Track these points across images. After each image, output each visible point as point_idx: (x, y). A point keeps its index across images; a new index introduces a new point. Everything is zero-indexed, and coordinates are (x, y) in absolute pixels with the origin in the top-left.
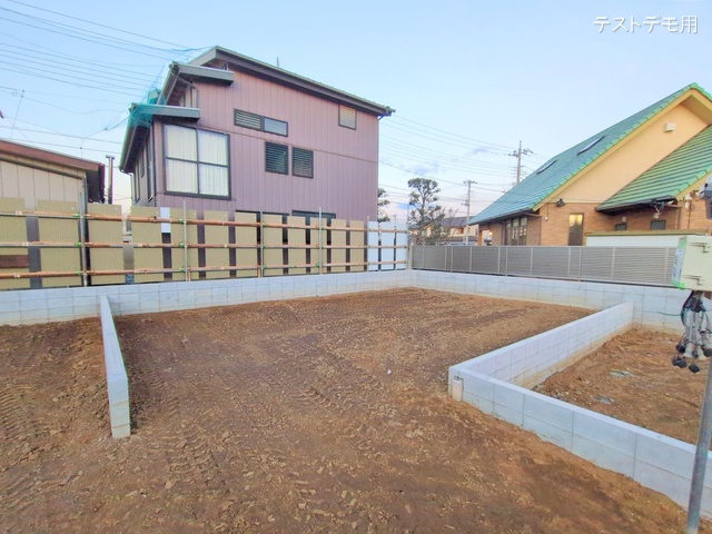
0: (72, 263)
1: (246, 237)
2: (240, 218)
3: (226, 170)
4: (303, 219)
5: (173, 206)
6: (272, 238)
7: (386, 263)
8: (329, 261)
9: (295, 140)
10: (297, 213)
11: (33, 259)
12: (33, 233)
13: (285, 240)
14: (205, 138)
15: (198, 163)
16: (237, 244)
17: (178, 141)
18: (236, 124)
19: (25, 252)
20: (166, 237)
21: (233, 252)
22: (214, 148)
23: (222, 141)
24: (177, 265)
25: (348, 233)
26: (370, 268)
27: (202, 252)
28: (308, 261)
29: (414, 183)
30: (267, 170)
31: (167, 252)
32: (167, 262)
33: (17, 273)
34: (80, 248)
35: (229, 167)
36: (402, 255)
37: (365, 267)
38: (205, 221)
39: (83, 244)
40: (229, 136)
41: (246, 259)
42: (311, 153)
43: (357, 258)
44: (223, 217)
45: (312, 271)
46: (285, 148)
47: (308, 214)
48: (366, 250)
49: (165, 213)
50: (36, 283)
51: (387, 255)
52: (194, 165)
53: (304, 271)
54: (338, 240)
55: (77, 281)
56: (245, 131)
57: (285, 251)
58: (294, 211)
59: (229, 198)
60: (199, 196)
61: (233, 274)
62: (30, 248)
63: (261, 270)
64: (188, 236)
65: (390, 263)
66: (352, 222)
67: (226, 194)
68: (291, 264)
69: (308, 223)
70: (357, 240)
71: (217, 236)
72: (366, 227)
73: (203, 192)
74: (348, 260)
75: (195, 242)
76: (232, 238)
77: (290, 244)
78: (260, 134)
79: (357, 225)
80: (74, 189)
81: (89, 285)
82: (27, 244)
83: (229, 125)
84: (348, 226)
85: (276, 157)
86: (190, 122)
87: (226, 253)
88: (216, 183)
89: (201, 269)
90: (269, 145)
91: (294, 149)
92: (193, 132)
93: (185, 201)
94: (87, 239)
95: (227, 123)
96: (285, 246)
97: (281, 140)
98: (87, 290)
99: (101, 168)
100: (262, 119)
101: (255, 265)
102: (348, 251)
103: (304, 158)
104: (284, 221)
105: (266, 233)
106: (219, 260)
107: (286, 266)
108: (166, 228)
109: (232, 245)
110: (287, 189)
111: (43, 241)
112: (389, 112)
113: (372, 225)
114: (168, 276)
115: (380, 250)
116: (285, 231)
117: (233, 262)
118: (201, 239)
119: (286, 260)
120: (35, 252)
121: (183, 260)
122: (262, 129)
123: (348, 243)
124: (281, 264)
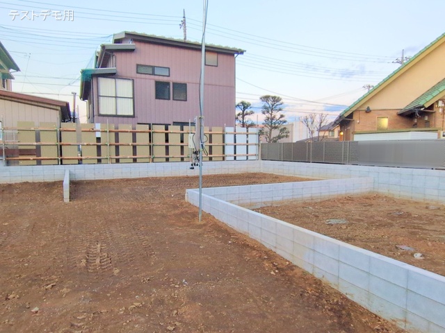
0: (54, 154)
1: (143, 139)
2: (139, 128)
3: (132, 100)
4: (179, 127)
5: (102, 122)
6: (159, 139)
7: (239, 156)
9: (175, 78)
10: (175, 123)
11: (37, 151)
12: (38, 139)
13: (167, 141)
14: (120, 82)
15: (116, 97)
16: (137, 143)
17: (105, 86)
18: (137, 73)
19: (35, 148)
20: (99, 139)
21: (134, 147)
22: (125, 88)
23: (130, 83)
24: (103, 155)
25: (211, 136)
26: (227, 158)
27: (117, 147)
28: (182, 153)
30: (158, 97)
31: (99, 148)
32: (99, 153)
33: (31, 158)
34: (57, 145)
36: (253, 150)
37: (224, 159)
38: (119, 130)
39: (59, 143)
40: (133, 80)
41: (143, 152)
42: (185, 85)
43: (217, 152)
44: (129, 128)
45: (185, 159)
46: (168, 84)
47: (182, 124)
48: (224, 147)
49: (98, 126)
50: (39, 163)
51: (241, 150)
52: (114, 99)
53: (180, 160)
55: (56, 162)
56: (143, 76)
57: (167, 148)
58: (174, 122)
59: (133, 116)
60: (116, 116)
61: (135, 160)
62: (37, 146)
63: (151, 158)
64: (108, 139)
65: (243, 155)
66: (213, 128)
67: (132, 114)
68: (170, 155)
69: (182, 129)
70: (217, 140)
71: (126, 139)
72: (224, 131)
73: (119, 114)
74: (211, 153)
75: (113, 142)
76: (134, 140)
77: (170, 143)
78: (152, 77)
79: (216, 130)
80: (55, 116)
81: (61, 164)
82: (35, 144)
83: (133, 73)
84: (210, 131)
85: (162, 90)
86: (112, 75)
87: (131, 148)
88: (126, 108)
89: (117, 157)
90: (158, 84)
91: (174, 84)
92: (114, 80)
93: (107, 119)
94: (61, 141)
96: (167, 144)
97: (165, 79)
98: (60, 167)
99: (67, 105)
100: (153, 68)
101: (148, 155)
102: (211, 147)
103: (181, 88)
104: (167, 129)
105: (155, 136)
106: (126, 152)
107: (167, 156)
108: (98, 135)
109: (134, 144)
110: (171, 109)
111: (42, 142)
112: (241, 52)
113: (229, 130)
114: (99, 161)
115: (235, 146)
116: (167, 135)
117: (135, 153)
118: (117, 140)
119: (167, 153)
120: (38, 147)
121: (107, 152)
122: (153, 74)
123: (210, 142)
124: (164, 155)
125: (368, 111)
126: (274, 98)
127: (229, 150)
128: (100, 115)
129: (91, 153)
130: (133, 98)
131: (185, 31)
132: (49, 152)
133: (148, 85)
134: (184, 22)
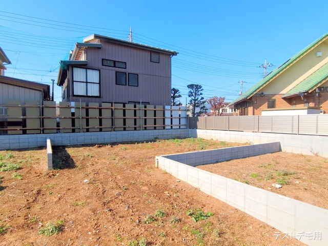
2: (104, 105)
3: (98, 85)
4: (133, 105)
5: (75, 101)
6: (119, 114)
7: (175, 125)
8: (145, 124)
9: (130, 70)
10: (131, 102)
11: (23, 123)
12: (24, 114)
13: (124, 115)
14: (89, 72)
15: (87, 82)
17: (79, 74)
18: (103, 65)
19: (21, 120)
20: (73, 114)
21: (101, 120)
22: (94, 76)
23: (96, 73)
24: (77, 126)
25: (155, 111)
26: (167, 127)
27: (87, 120)
28: (135, 124)
29: (191, 86)
30: (116, 84)
31: (73, 120)
32: (73, 124)
33: (18, 128)
34: (40, 118)
36: (184, 122)
37: (164, 128)
38: (89, 107)
39: (41, 117)
40: (99, 71)
41: (107, 123)
42: (137, 75)
43: (159, 124)
44: (97, 106)
45: (137, 129)
46: (125, 73)
47: (136, 103)
48: (164, 119)
49: (73, 104)
50: (24, 132)
51: (176, 122)
52: (85, 84)
53: (134, 129)
54: (150, 115)
55: (39, 131)
56: (107, 68)
57: (124, 120)
58: (129, 102)
59: (99, 97)
60: (87, 96)
61: (101, 130)
62: (23, 119)
63: (113, 128)
64: (83, 113)
65: (177, 125)
66: (157, 106)
67: (98, 95)
68: (127, 126)
69: (135, 107)
70: (159, 116)
71: (94, 113)
72: (164, 108)
73: (89, 95)
74: (155, 124)
75: (84, 115)
76: (100, 114)
77: (127, 116)
78: (114, 68)
79: (159, 108)
80: (38, 95)
81: (43, 133)
82: (22, 117)
83: (100, 66)
84: (155, 108)
85: (121, 78)
86: (84, 66)
87: (98, 121)
88: (94, 91)
89: (87, 127)
90: (117, 73)
91: (129, 74)
92: (85, 70)
93: (81, 99)
94: (43, 115)
96: (124, 117)
97: (123, 70)
98: (42, 135)
99: (48, 87)
100: (115, 62)
101: (110, 126)
102: (155, 120)
103: (134, 77)
104: (124, 106)
105: (115, 112)
106: (94, 123)
107: (125, 126)
108: (73, 110)
109: (101, 117)
110: (127, 92)
111: (28, 116)
112: (175, 54)
113: (167, 107)
114: (74, 130)
115: (172, 119)
116: (124, 111)
117: (101, 125)
118: (87, 114)
119: (125, 124)
120: (25, 120)
121: (80, 123)
122: (115, 66)
123: (155, 116)
124: (122, 126)
126: (197, 86)
127: (168, 122)
128: (74, 96)
130: (100, 83)
132: (32, 124)
133: (111, 73)
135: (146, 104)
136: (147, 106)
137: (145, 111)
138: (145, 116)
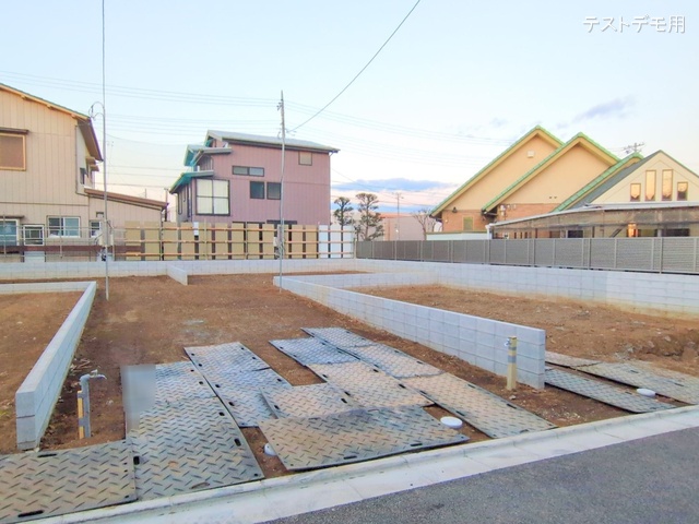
0: (155, 250)
1: (238, 237)
2: (235, 226)
3: (226, 201)
4: (273, 226)
5: (200, 221)
6: (253, 237)
7: (333, 254)
8: (290, 251)
9: (269, 178)
10: (269, 222)
11: (141, 248)
12: (143, 237)
13: (261, 239)
14: (216, 183)
15: (213, 197)
16: (232, 241)
17: (204, 187)
18: (233, 174)
19: (140, 245)
20: (196, 237)
21: (230, 245)
22: (221, 188)
23: (226, 184)
24: (201, 253)
25: (304, 233)
26: (321, 256)
27: (214, 245)
29: (360, 196)
30: (251, 197)
31: (197, 245)
32: (197, 250)
33: (137, 254)
34: (159, 242)
35: (229, 198)
36: (348, 248)
37: (317, 257)
38: (216, 228)
39: (161, 241)
40: (229, 181)
41: (238, 249)
42: (279, 184)
43: (310, 250)
44: (225, 226)
46: (263, 183)
47: (276, 223)
48: (317, 245)
49: (196, 225)
50: (143, 259)
51: (336, 248)
52: (211, 199)
53: (273, 257)
54: (297, 238)
55: (158, 258)
56: (238, 176)
57: (261, 245)
59: (229, 215)
60: (213, 215)
61: (230, 257)
63: (246, 255)
64: (205, 237)
65: (338, 253)
66: (307, 226)
67: (227, 213)
68: (264, 253)
69: (276, 227)
70: (310, 239)
71: (221, 237)
72: (317, 229)
73: (215, 212)
74: (304, 251)
75: (210, 240)
76: (230, 238)
77: (264, 240)
78: (247, 177)
79: (310, 229)
81: (163, 260)
82: (141, 241)
84: (304, 229)
85: (256, 190)
86: (210, 177)
87: (227, 246)
88: (222, 208)
89: (213, 254)
90: (252, 183)
91: (268, 183)
92: (211, 181)
93: (205, 218)
95: (228, 174)
96: (261, 242)
97: (260, 179)
98: (162, 262)
100: (248, 168)
101: (242, 253)
102: (304, 245)
103: (275, 187)
104: (261, 227)
105: (249, 235)
106: (222, 249)
107: (261, 254)
108: (196, 233)
109: (230, 241)
110: (265, 208)
111: (146, 240)
112: (336, 151)
113: (323, 228)
114: (197, 257)
115: (329, 244)
116: (261, 233)
117: (230, 251)
118: (213, 238)
119: (261, 250)
120: (143, 244)
121: (204, 249)
122: (248, 174)
123: (304, 239)
124: (258, 252)
125: (455, 211)
126: (369, 196)
127: (323, 248)
128: (197, 214)
129: (189, 250)
131: (283, 115)
132: (152, 249)
133: (243, 185)
134: (281, 106)
135: (290, 223)
136: (293, 226)
137: (290, 233)
138: (290, 239)
